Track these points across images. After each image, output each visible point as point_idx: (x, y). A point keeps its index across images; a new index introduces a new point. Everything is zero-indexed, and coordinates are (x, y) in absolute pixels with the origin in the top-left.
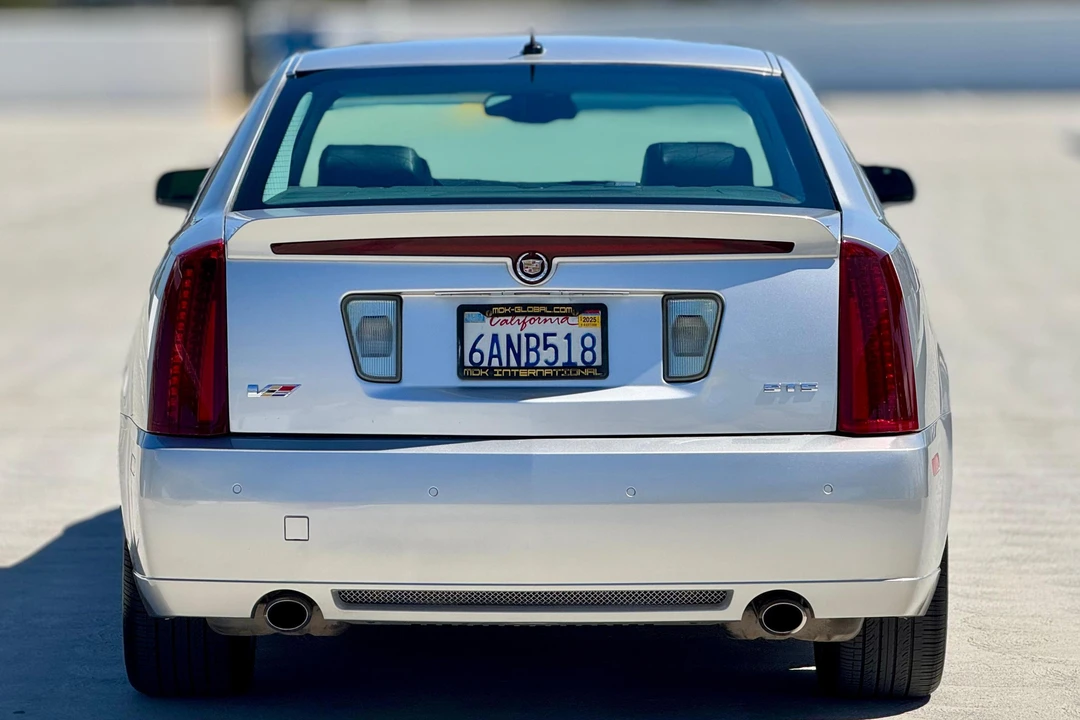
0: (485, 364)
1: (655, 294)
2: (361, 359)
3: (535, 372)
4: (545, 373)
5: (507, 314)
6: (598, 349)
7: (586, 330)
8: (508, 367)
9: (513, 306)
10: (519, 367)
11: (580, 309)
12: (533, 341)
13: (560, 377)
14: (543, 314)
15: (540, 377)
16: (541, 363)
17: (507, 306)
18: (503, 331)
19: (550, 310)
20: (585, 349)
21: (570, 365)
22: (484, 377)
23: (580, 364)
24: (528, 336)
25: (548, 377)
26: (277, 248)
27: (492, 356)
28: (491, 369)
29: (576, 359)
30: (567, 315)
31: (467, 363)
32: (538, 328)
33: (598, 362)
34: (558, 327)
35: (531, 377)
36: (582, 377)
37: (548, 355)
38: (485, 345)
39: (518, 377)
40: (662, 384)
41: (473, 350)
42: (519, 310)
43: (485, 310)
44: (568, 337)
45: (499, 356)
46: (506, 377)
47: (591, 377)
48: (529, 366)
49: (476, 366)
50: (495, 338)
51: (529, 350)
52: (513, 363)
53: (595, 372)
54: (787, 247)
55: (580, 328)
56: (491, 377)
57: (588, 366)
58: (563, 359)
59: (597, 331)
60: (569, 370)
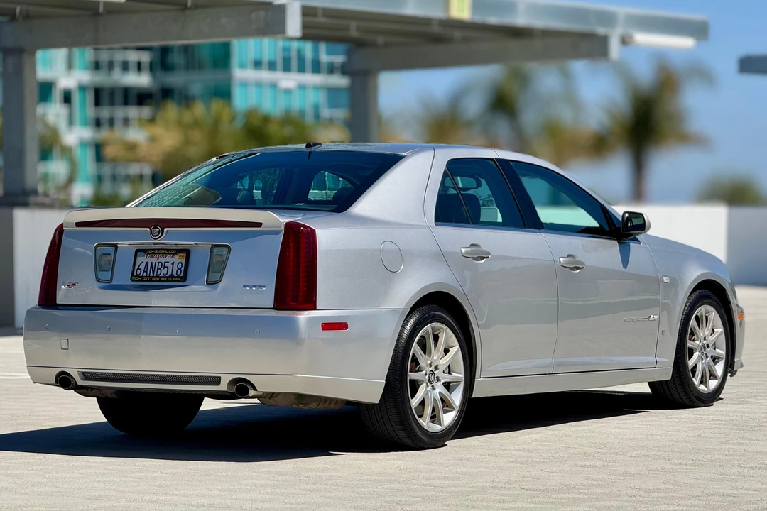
0: (141, 275)
1: (208, 244)
2: (98, 272)
3: (158, 279)
4: (162, 279)
5: (152, 253)
6: (183, 269)
7: (179, 261)
8: (149, 276)
9: (154, 250)
10: (153, 276)
11: (179, 251)
12: (160, 264)
13: (167, 281)
14: (165, 253)
15: (160, 281)
16: (162, 275)
17: (152, 250)
18: (150, 260)
19: (168, 252)
20: (178, 269)
21: (172, 276)
22: (139, 281)
23: (175, 275)
24: (159, 263)
25: (163, 281)
26: (78, 225)
27: (144, 271)
28: (143, 276)
29: (174, 273)
30: (174, 254)
31: (135, 275)
32: (162, 260)
33: (182, 275)
34: (169, 259)
35: (156, 281)
36: (175, 281)
37: (164, 271)
38: (142, 267)
39: (152, 281)
40: (204, 285)
41: (138, 269)
42: (156, 251)
43: (145, 251)
44: (173, 264)
45: (147, 272)
46: (147, 281)
47: (178, 281)
48: (157, 276)
49: (138, 276)
50: (147, 263)
51: (158, 269)
52: (151, 275)
53: (179, 279)
54: (259, 225)
55: (178, 260)
56: (142, 281)
57: (178, 276)
58: (170, 273)
59: (183, 261)
60: (171, 278)
